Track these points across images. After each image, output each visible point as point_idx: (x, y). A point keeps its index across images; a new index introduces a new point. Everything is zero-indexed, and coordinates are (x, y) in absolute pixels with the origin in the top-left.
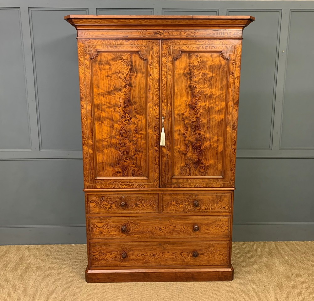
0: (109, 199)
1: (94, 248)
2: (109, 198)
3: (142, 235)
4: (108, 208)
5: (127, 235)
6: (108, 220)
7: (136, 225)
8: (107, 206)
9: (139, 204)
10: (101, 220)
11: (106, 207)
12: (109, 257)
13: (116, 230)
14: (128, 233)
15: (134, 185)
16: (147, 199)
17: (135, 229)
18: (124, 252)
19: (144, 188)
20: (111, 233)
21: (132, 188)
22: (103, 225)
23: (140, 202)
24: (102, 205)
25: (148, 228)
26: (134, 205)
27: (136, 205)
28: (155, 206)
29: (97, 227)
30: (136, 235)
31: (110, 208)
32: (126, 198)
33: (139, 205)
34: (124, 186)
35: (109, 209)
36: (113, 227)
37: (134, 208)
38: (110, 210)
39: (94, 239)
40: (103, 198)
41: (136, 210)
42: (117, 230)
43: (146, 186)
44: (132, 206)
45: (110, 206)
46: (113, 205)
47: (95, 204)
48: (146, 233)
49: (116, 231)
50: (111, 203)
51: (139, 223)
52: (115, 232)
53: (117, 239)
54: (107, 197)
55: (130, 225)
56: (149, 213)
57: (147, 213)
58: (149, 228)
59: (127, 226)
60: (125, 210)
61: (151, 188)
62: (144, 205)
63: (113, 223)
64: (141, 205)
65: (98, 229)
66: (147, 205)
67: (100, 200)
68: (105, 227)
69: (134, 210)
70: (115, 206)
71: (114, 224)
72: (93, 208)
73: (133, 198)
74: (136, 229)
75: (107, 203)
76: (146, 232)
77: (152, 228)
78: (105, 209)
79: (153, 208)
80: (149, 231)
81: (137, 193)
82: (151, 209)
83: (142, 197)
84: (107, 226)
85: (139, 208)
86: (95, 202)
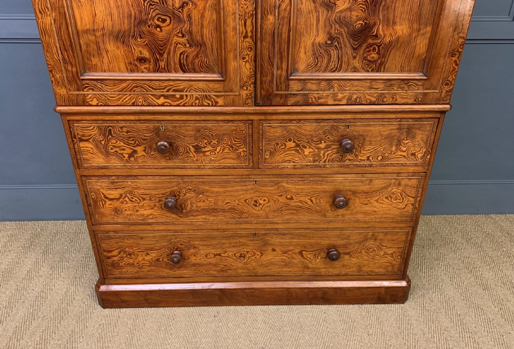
0: (127, 132)
1: (107, 242)
2: (125, 130)
3: (214, 216)
4: (126, 156)
5: (180, 217)
6: (130, 183)
7: (201, 196)
8: (124, 150)
9: (205, 147)
10: (112, 183)
11: (122, 152)
12: (144, 259)
13: (152, 205)
14: (182, 212)
15: (187, 96)
16: (223, 135)
17: (199, 204)
18: (176, 250)
19: (216, 104)
20: (142, 212)
21: (184, 106)
22: (121, 195)
23: (206, 141)
24: (112, 149)
25: (227, 201)
26: (192, 149)
27: (198, 149)
28: (244, 151)
29: (107, 198)
30: (200, 215)
31: (133, 156)
32: (169, 131)
33: (204, 150)
34: (162, 98)
35: (129, 157)
36: (144, 199)
37: (192, 155)
38: (132, 159)
39: (104, 224)
40: (110, 130)
41: (197, 160)
42: (155, 206)
43: (221, 101)
44: (188, 152)
45: (130, 151)
46: (139, 149)
47: (92, 146)
48: (224, 212)
49: (153, 208)
50: (133, 142)
51: (207, 191)
52: (152, 211)
53: (157, 223)
54: (122, 128)
55: (185, 195)
56: (229, 168)
57: (224, 168)
58: (229, 201)
59: (177, 197)
60: (169, 161)
61: (234, 106)
62: (218, 150)
63: (143, 191)
64: (209, 148)
65: (108, 202)
66: (223, 150)
67: (104, 135)
68: (127, 199)
69: (193, 162)
70: (145, 150)
71: (148, 192)
72: (90, 155)
73: (186, 130)
74: (201, 204)
75: (122, 144)
76: (224, 210)
77: (237, 202)
78: (121, 157)
79: (239, 156)
80: (230, 207)
81: (197, 118)
82: (234, 159)
83: (210, 130)
84: (130, 197)
85: (205, 155)
86: (91, 140)
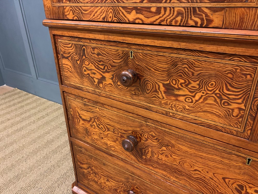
0: (98, 54)
1: (81, 155)
2: (96, 51)
3: (176, 177)
4: (96, 81)
5: (139, 161)
6: (97, 109)
7: (164, 148)
8: (94, 74)
9: (179, 89)
10: (85, 105)
11: (93, 76)
12: (105, 183)
13: (115, 138)
14: (141, 158)
15: (165, 8)
16: (210, 76)
17: (160, 157)
18: (132, 190)
19: (208, 24)
20: (105, 140)
21: (160, 24)
22: (91, 119)
23: (183, 81)
24: (85, 71)
25: (196, 168)
26: (162, 89)
27: (169, 90)
28: (240, 109)
29: (81, 117)
30: (160, 169)
31: (102, 83)
32: (140, 60)
33: (177, 92)
34: (134, 12)
35: (99, 83)
36: (109, 130)
37: (160, 96)
38: (101, 85)
39: (78, 139)
40: (84, 50)
41: (166, 104)
42: (117, 140)
43: (217, 19)
44: (156, 91)
45: (100, 77)
46: (107, 75)
47: (70, 64)
48: (189, 178)
49: (115, 141)
50: (102, 67)
51: (173, 146)
52: (114, 143)
53: (118, 158)
54: (94, 48)
55: (147, 140)
56: (209, 126)
57: (202, 124)
58: (200, 169)
59: (138, 140)
60: (135, 97)
62: (197, 97)
63: (108, 121)
64: (185, 91)
65: (82, 122)
66: (205, 99)
67: (80, 54)
68: (95, 124)
69: (160, 104)
70: (112, 79)
71: (112, 123)
72: (69, 73)
73: (159, 61)
74: (164, 158)
75: (94, 68)
76: (190, 177)
77: (210, 175)
78: (91, 80)
79: (229, 114)
80: (199, 176)
81: (175, 45)
82: (219, 116)
83: (191, 65)
84: (97, 123)
85: (177, 100)
86: (70, 58)
